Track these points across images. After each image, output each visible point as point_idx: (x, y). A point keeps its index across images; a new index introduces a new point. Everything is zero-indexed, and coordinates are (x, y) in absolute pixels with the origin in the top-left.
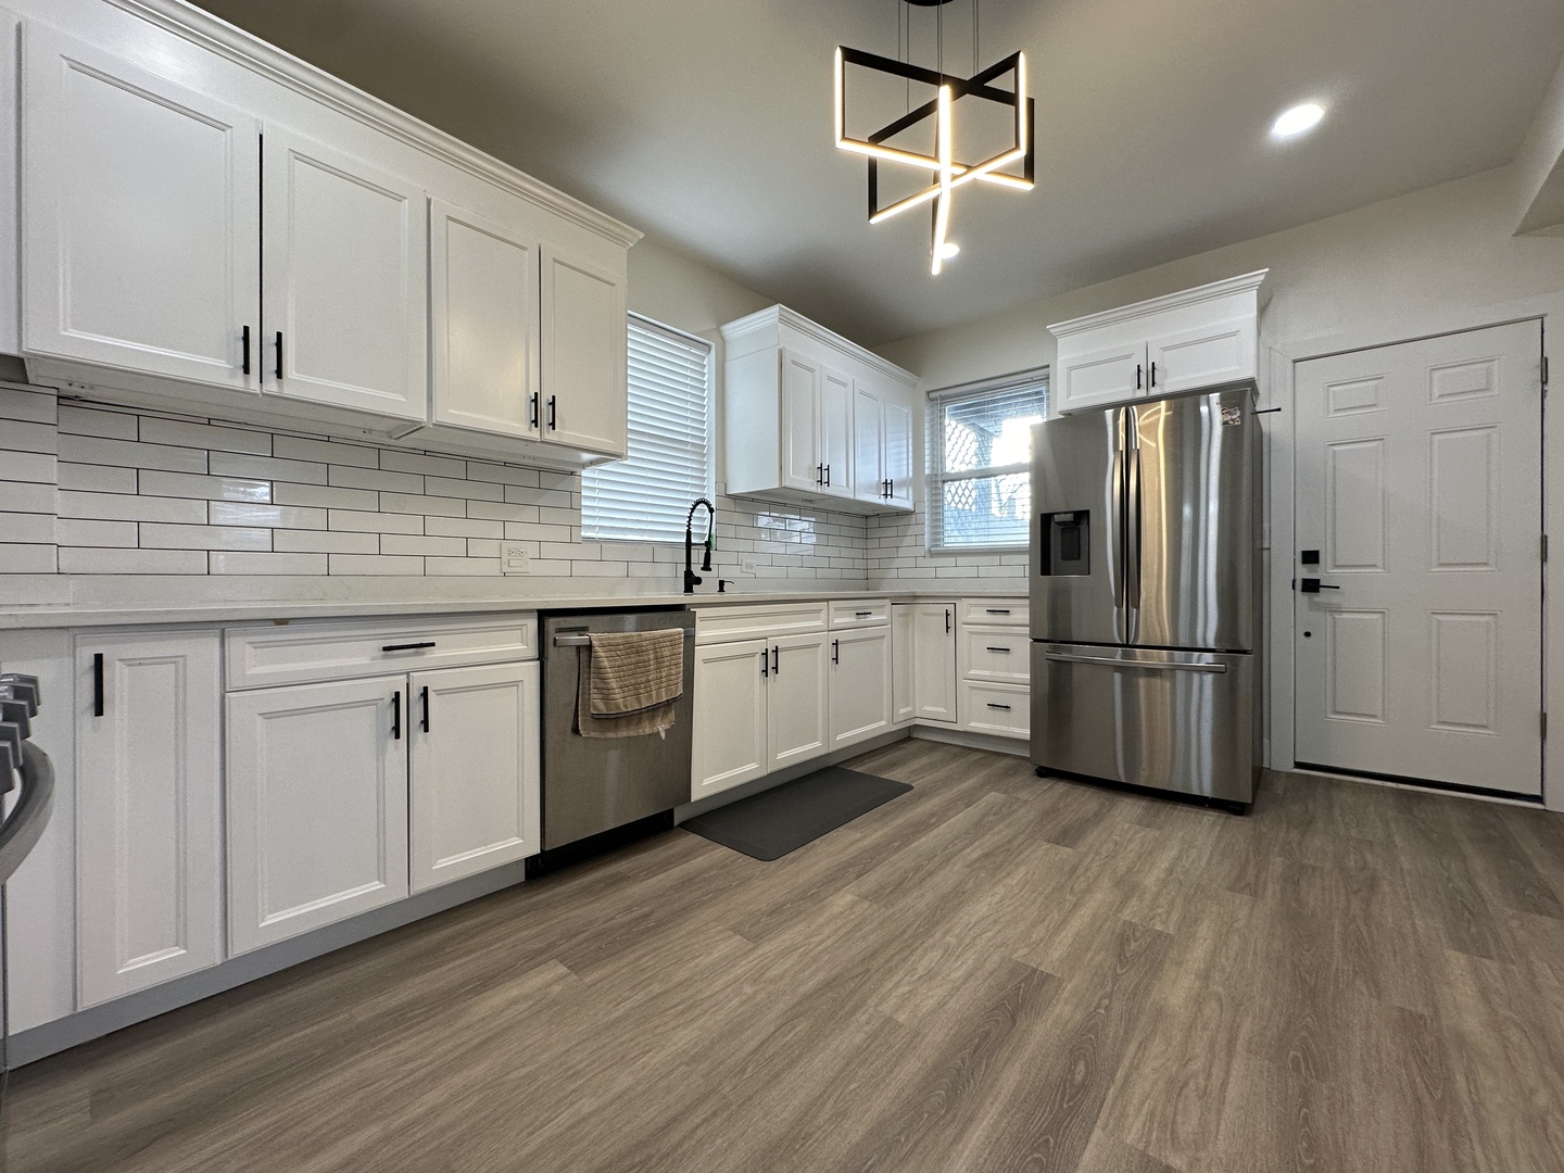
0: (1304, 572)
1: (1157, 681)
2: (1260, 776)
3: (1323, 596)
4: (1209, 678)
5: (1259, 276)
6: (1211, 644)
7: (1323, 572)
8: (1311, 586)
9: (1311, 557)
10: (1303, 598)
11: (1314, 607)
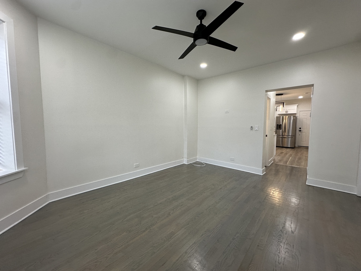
0: (300, 130)
1: (285, 139)
2: (295, 147)
3: (301, 132)
4: (290, 138)
5: (297, 105)
6: (291, 135)
7: (301, 130)
8: (300, 131)
9: (300, 128)
10: (299, 132)
11: (300, 132)
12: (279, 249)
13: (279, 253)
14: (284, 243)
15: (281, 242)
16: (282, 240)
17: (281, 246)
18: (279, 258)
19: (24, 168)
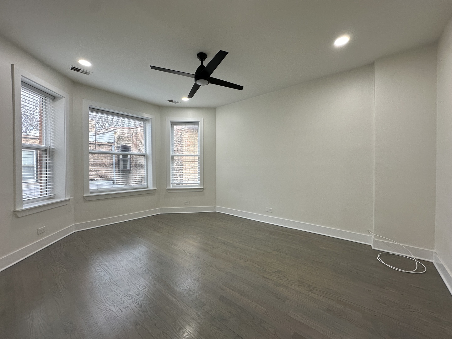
12: (128, 296)
13: (124, 294)
14: (130, 304)
15: (133, 302)
16: (135, 304)
17: (129, 299)
18: (121, 291)
19: (203, 187)
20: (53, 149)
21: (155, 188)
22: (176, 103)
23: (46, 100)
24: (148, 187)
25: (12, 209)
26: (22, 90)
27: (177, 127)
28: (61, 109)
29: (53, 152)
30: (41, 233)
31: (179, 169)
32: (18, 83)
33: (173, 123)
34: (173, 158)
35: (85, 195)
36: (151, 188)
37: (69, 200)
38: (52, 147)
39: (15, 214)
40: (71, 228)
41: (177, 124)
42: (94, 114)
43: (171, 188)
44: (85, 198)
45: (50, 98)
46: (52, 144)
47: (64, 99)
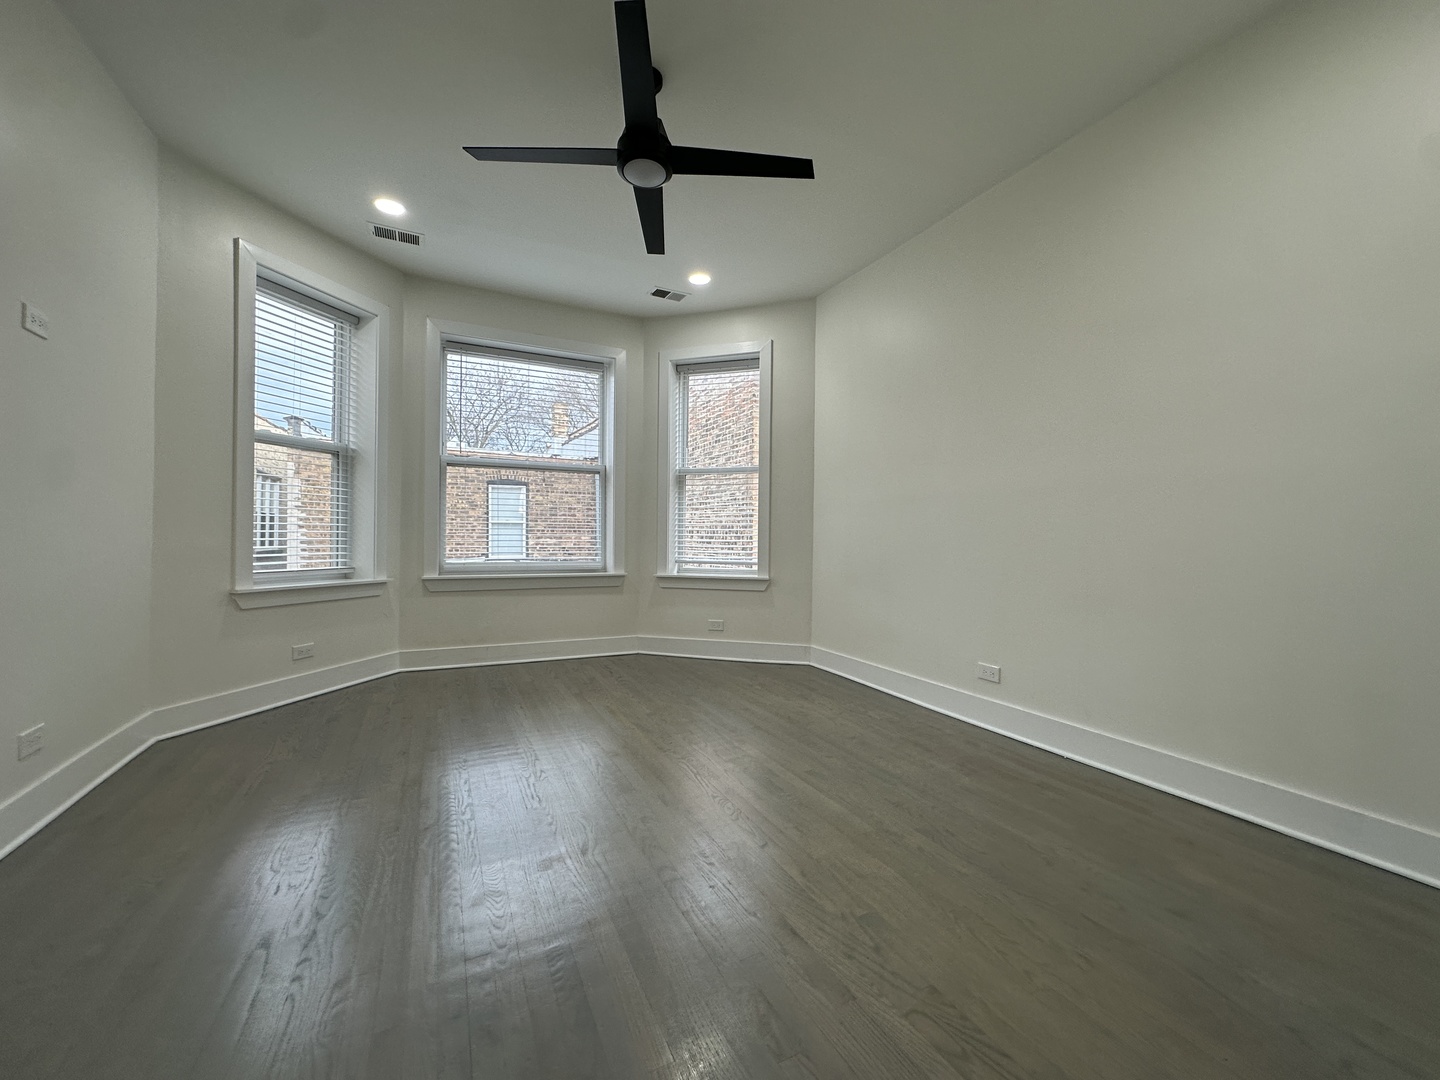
19: (767, 577)
20: (353, 450)
21: (621, 572)
22: (678, 297)
23: (342, 328)
24: (605, 569)
25: (229, 588)
26: (257, 297)
27: (696, 382)
28: (369, 344)
29: (353, 458)
30: (303, 658)
31: (743, 527)
32: (248, 277)
33: (684, 369)
34: (681, 481)
35: (426, 576)
36: (611, 571)
37: (383, 584)
38: (352, 446)
39: (234, 597)
40: (388, 659)
41: (695, 372)
42: (458, 357)
43: (675, 573)
44: (427, 584)
45: (351, 323)
46: (352, 439)
47: (377, 320)
